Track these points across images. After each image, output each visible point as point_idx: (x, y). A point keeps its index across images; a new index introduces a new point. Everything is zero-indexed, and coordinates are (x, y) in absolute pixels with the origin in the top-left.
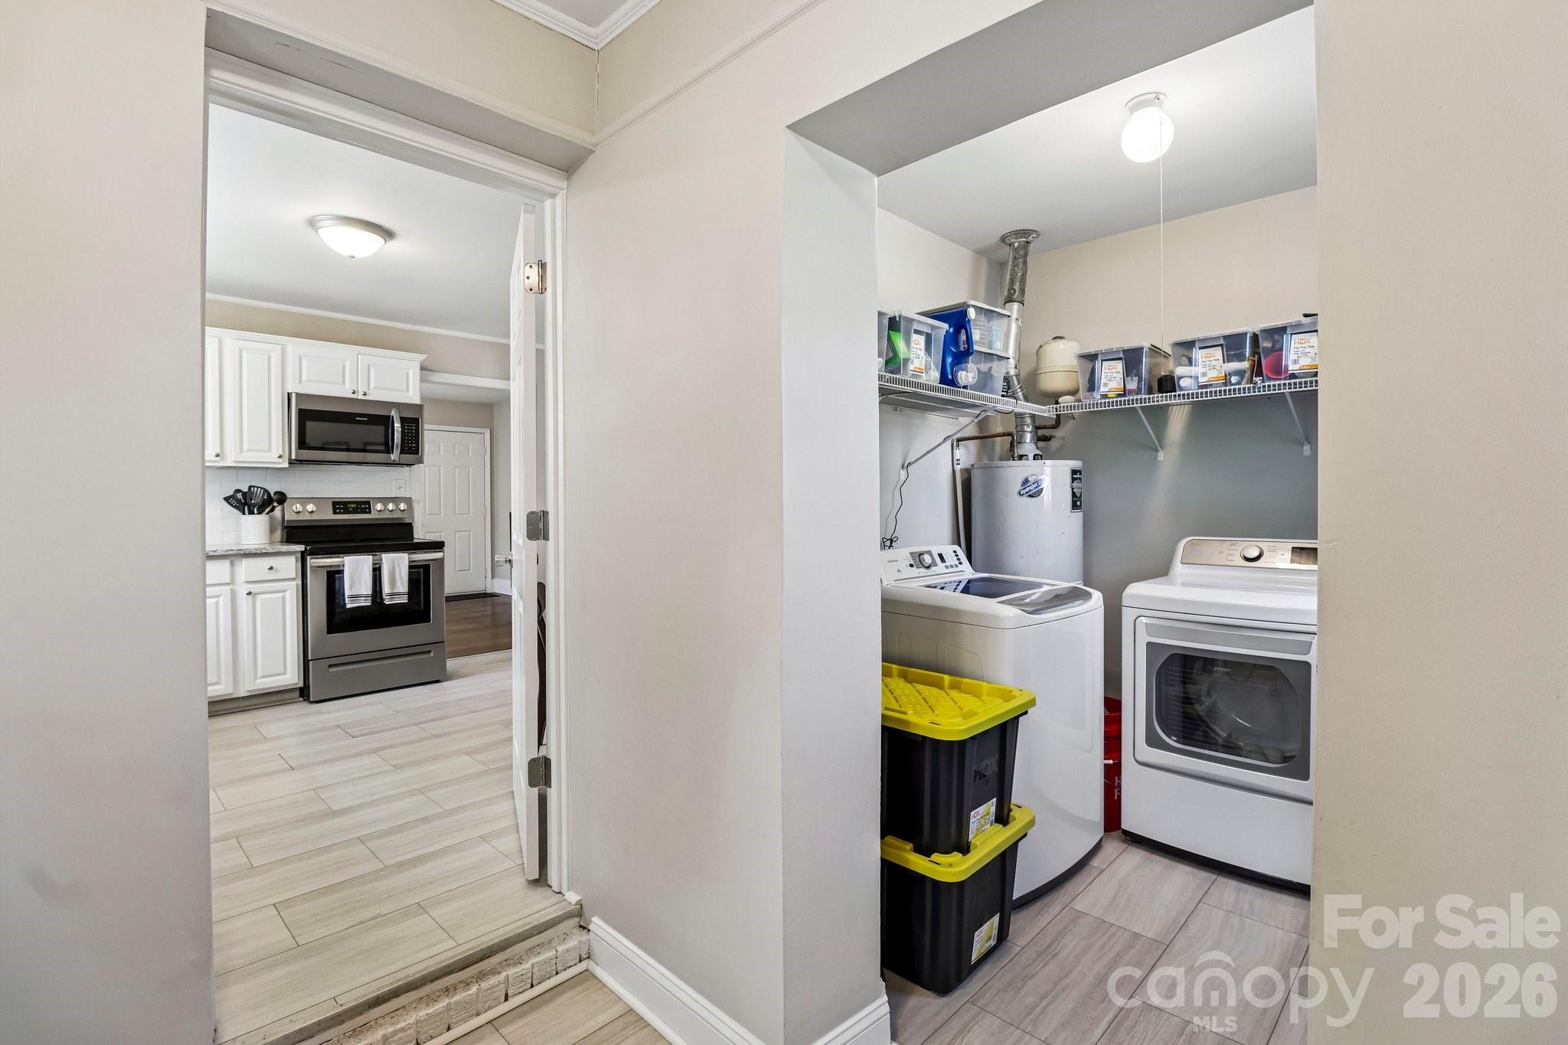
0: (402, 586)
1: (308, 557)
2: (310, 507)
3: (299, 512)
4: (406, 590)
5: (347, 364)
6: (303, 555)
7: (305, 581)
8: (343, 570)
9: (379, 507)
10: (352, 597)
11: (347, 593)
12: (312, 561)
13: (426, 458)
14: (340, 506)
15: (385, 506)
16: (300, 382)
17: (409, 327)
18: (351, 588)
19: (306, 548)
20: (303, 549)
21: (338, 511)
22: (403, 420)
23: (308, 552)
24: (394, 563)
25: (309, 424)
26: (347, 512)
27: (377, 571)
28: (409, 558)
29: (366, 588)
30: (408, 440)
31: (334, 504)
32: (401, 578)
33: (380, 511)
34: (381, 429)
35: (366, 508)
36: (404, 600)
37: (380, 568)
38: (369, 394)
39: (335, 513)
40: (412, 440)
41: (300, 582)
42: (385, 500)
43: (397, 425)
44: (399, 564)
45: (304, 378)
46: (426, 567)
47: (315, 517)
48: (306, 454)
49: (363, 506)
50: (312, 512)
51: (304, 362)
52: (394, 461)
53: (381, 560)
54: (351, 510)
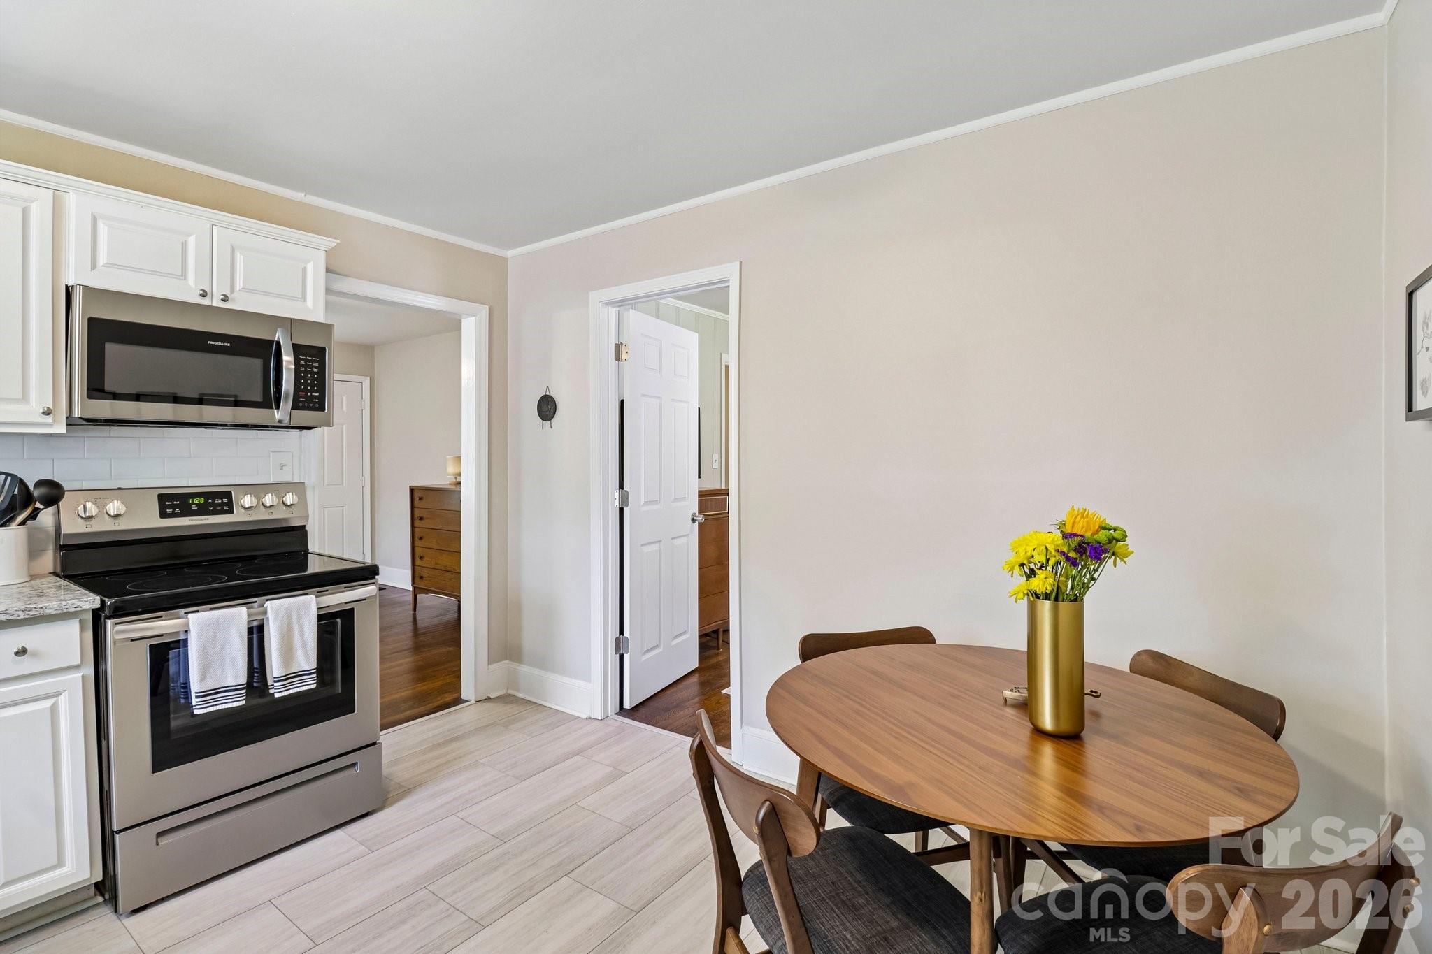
0: (307, 659)
1: (109, 623)
2: (114, 507)
3: (90, 517)
4: (314, 665)
5: (191, 241)
6: (98, 618)
7: (102, 667)
8: (186, 641)
9: (248, 501)
10: (203, 694)
11: (195, 687)
12: (115, 630)
13: (336, 417)
14: (172, 502)
15: (259, 498)
16: (94, 266)
17: (299, 196)
18: (203, 678)
19: (103, 602)
20: (97, 605)
21: (169, 511)
22: (298, 349)
23: (107, 612)
24: (289, 616)
25: (112, 350)
26: (187, 512)
27: (256, 634)
28: (317, 603)
29: (236, 673)
30: (306, 384)
31: (162, 498)
32: (304, 645)
33: (250, 507)
34: (257, 363)
35: (223, 504)
36: (310, 684)
37: (261, 628)
38: (234, 300)
39: (163, 515)
40: (312, 385)
41: (90, 671)
42: (258, 489)
43: (288, 358)
44: (299, 619)
45: (102, 259)
46: (347, 615)
47: (123, 525)
48: (104, 408)
49: (219, 500)
50: (117, 516)
51: (102, 229)
52: (280, 421)
53: (265, 612)
54: (194, 508)
